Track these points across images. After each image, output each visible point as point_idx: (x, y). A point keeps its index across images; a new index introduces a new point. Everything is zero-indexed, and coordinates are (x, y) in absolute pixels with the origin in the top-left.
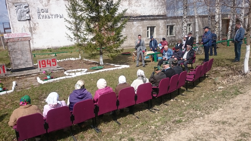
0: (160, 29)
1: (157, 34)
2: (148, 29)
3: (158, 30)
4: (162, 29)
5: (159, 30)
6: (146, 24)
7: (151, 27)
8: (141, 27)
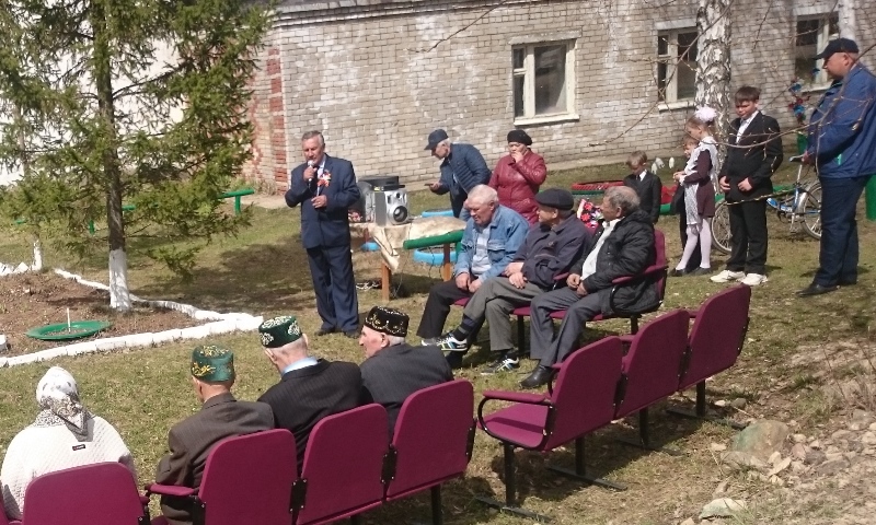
0: (609, 61)
1: (584, 91)
2: (519, 63)
3: (590, 68)
4: (622, 59)
5: (600, 67)
6: (504, 28)
7: (540, 49)
8: (467, 53)
